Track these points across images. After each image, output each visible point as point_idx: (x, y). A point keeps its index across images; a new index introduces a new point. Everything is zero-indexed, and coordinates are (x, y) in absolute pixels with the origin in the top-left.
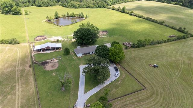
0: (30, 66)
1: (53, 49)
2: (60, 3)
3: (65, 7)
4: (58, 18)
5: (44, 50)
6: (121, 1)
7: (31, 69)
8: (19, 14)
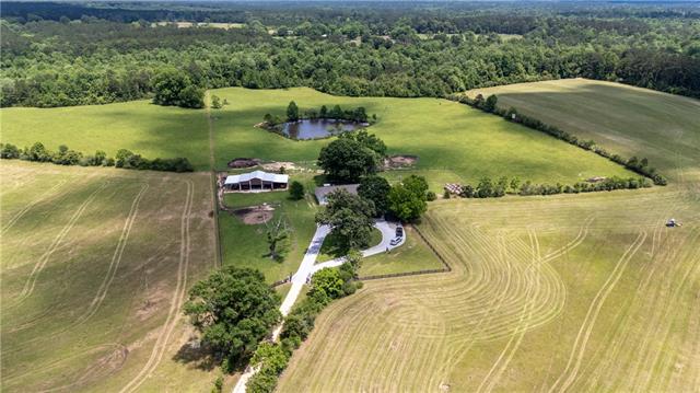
0: (211, 214)
1: (267, 185)
2: (311, 80)
3: (323, 91)
4: (296, 120)
5: (245, 186)
6: (499, 80)
7: (213, 220)
8: (198, 105)
